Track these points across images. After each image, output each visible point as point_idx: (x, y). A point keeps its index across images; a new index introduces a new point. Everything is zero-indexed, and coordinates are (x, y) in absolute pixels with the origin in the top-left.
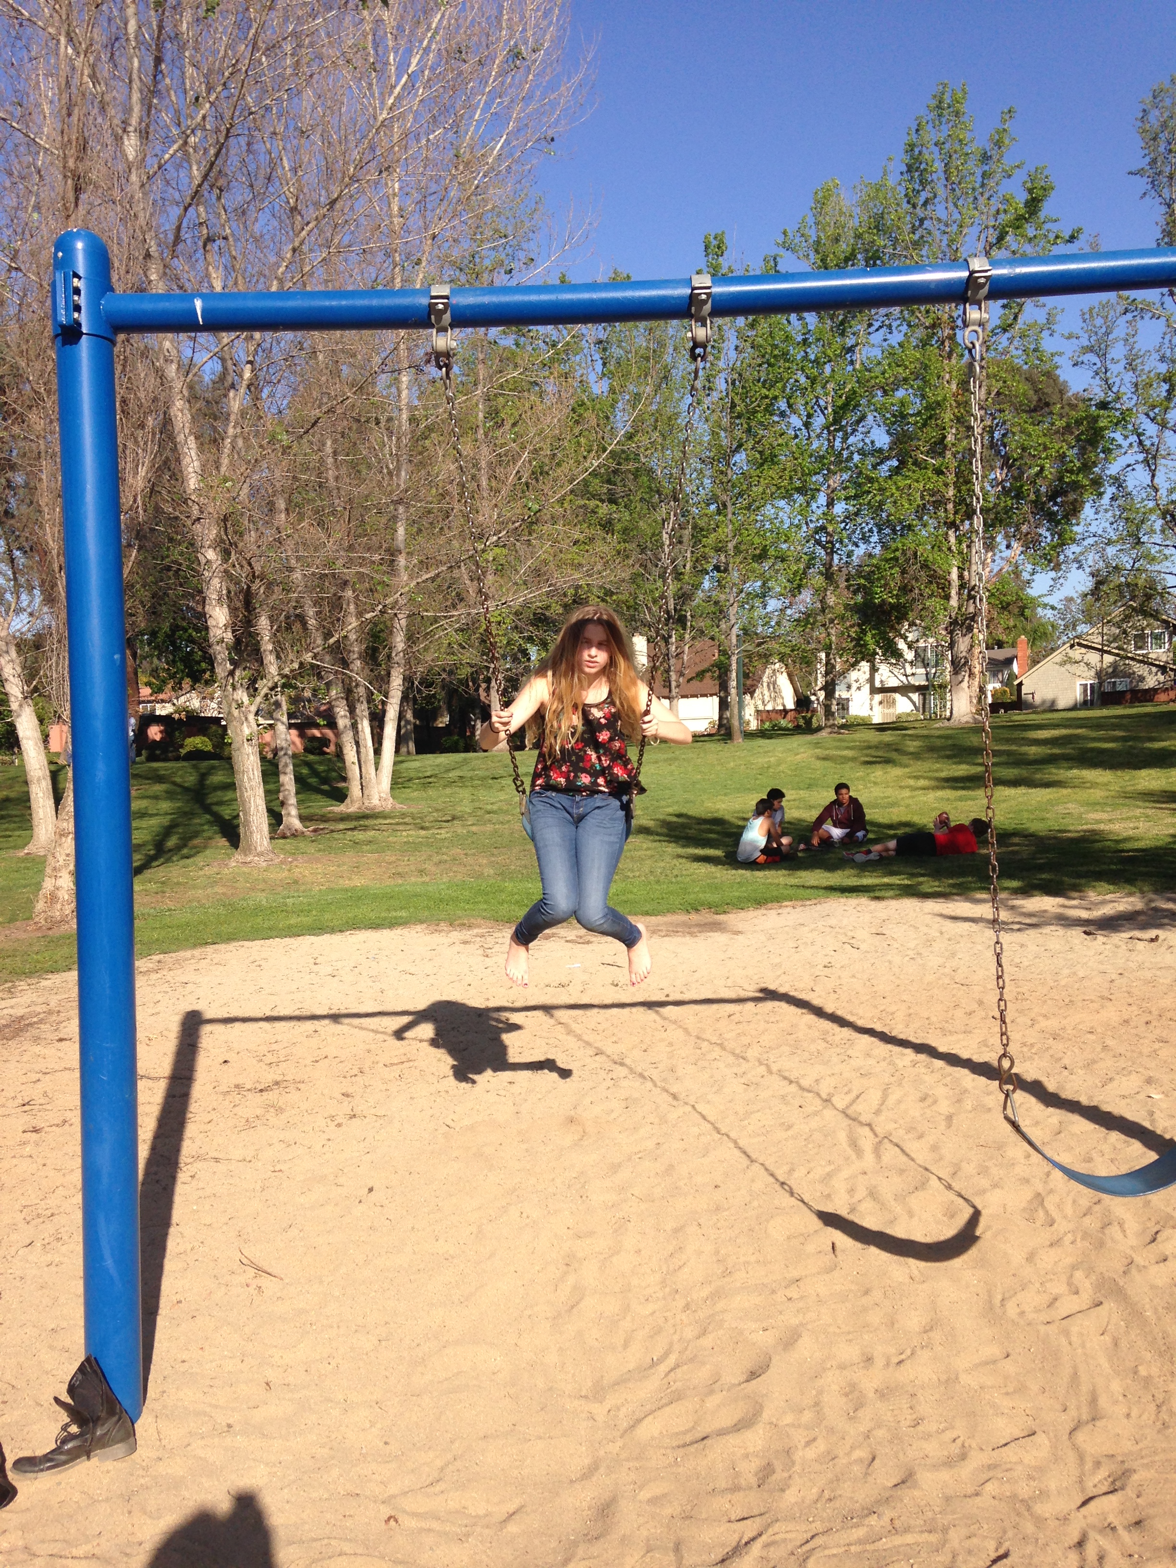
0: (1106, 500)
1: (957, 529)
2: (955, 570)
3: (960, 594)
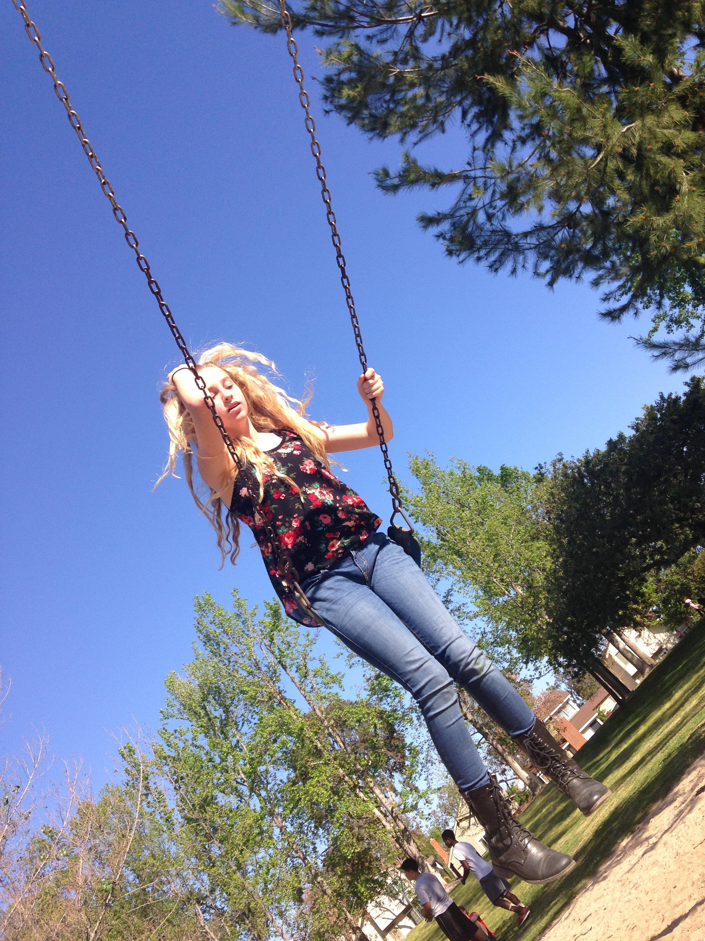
1: (360, 787)
2: (376, 811)
3: (389, 822)
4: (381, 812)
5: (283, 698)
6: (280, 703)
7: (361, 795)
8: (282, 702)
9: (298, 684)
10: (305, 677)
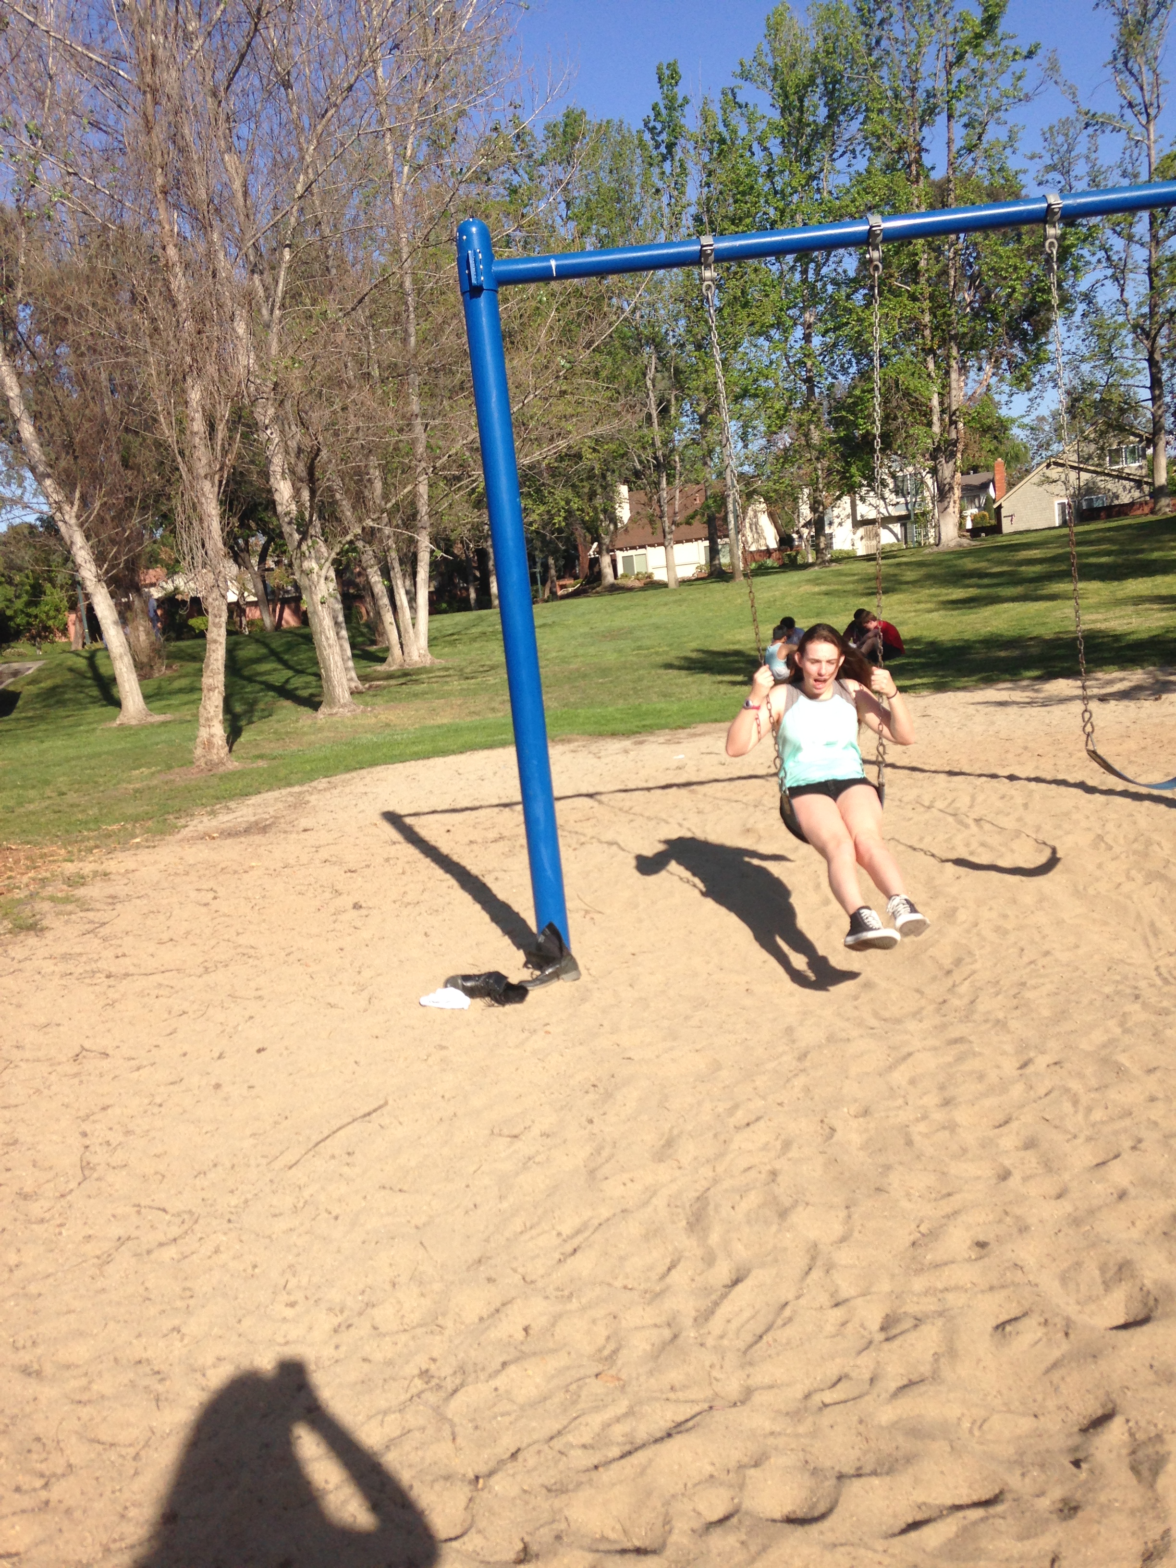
0: (1077, 317)
1: (935, 355)
2: (936, 396)
3: (941, 420)
4: (941, 403)
5: (918, 161)
6: (909, 166)
7: (931, 366)
8: (914, 167)
9: (953, 154)
10: (970, 151)
